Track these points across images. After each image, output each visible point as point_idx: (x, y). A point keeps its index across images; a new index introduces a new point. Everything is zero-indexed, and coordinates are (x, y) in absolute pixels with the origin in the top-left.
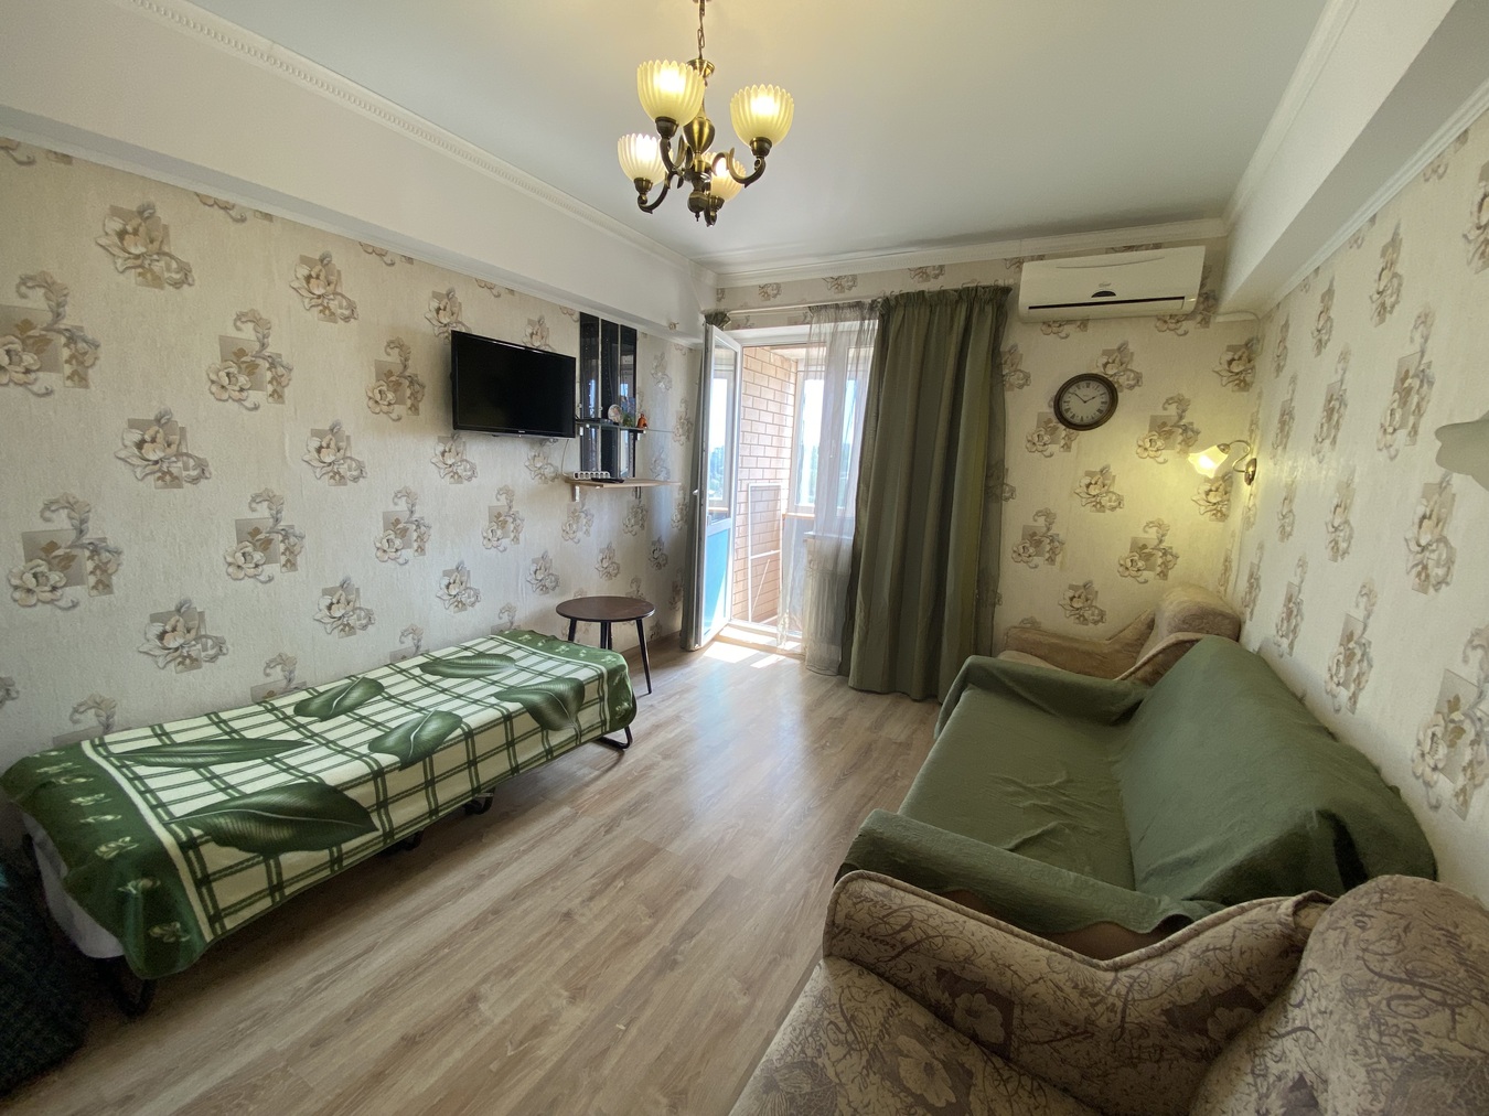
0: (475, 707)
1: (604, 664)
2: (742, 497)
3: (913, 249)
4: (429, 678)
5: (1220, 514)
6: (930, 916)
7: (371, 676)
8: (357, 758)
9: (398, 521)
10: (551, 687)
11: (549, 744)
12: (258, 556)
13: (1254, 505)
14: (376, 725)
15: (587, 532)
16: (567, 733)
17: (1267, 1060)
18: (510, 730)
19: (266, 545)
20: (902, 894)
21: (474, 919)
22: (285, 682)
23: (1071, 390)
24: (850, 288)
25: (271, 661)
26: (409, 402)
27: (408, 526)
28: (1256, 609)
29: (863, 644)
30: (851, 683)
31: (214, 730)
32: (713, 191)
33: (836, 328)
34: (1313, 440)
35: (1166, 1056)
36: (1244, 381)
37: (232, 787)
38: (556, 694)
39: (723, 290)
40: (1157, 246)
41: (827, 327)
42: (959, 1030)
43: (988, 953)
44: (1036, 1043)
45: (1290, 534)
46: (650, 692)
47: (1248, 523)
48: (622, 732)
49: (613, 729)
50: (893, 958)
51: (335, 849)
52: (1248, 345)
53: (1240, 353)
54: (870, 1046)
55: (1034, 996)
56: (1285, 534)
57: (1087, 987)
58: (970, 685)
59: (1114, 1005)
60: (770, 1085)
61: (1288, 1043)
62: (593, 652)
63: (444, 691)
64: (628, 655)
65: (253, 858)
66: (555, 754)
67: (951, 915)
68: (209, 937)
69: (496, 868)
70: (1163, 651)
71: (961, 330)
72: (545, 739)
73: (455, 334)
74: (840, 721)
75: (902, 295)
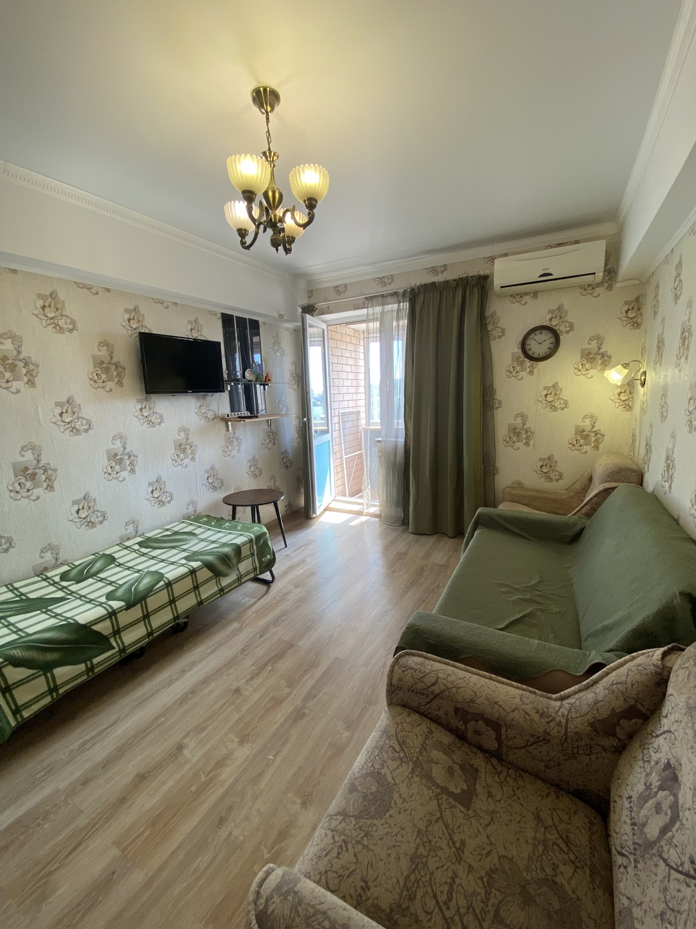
0: (172, 567)
1: (252, 533)
2: (335, 420)
3: (426, 256)
4: (144, 550)
5: (629, 407)
6: (448, 675)
7: (108, 552)
8: (98, 605)
9: (116, 455)
10: (220, 550)
11: (221, 585)
12: (28, 484)
13: (646, 400)
14: (111, 583)
15: (239, 450)
16: (233, 577)
17: (650, 751)
18: (195, 579)
19: (33, 477)
20: (432, 662)
21: (179, 698)
22: (54, 561)
23: (531, 337)
24: (390, 283)
25: (44, 548)
26: (116, 380)
27: (123, 456)
28: (650, 465)
29: (416, 504)
30: (410, 530)
31: (10, 595)
32: (287, 233)
33: (383, 309)
34: (675, 358)
35: (594, 751)
36: (636, 322)
37: (21, 630)
38: (223, 554)
39: (312, 291)
40: (577, 242)
41: (378, 309)
42: (469, 744)
43: (484, 695)
44: (516, 748)
45: (666, 418)
46: (286, 547)
47: (643, 411)
48: (268, 573)
49: (261, 573)
50: (428, 703)
51: (88, 663)
52: (637, 300)
53: (632, 306)
54: (414, 759)
55: (512, 720)
56: (663, 417)
57: (544, 712)
58: (480, 526)
59: (560, 722)
60: (352, 789)
61: (661, 740)
62: (246, 525)
63: (153, 558)
64: (268, 526)
65: (37, 673)
66: (225, 591)
67: (462, 674)
68: (13, 723)
69: (193, 664)
70: (595, 496)
71: (460, 306)
72: (218, 583)
73: (141, 334)
74: (406, 554)
75: (421, 286)
